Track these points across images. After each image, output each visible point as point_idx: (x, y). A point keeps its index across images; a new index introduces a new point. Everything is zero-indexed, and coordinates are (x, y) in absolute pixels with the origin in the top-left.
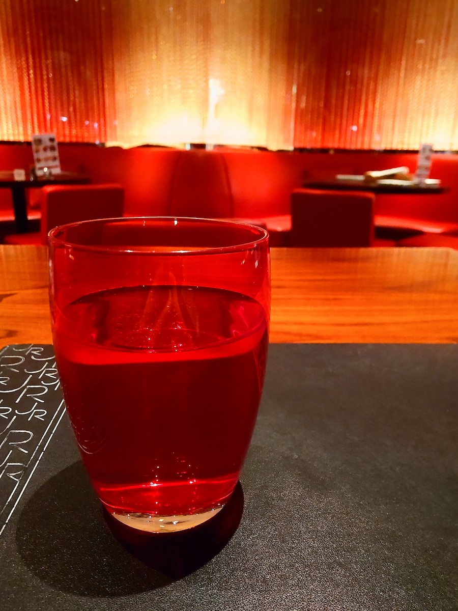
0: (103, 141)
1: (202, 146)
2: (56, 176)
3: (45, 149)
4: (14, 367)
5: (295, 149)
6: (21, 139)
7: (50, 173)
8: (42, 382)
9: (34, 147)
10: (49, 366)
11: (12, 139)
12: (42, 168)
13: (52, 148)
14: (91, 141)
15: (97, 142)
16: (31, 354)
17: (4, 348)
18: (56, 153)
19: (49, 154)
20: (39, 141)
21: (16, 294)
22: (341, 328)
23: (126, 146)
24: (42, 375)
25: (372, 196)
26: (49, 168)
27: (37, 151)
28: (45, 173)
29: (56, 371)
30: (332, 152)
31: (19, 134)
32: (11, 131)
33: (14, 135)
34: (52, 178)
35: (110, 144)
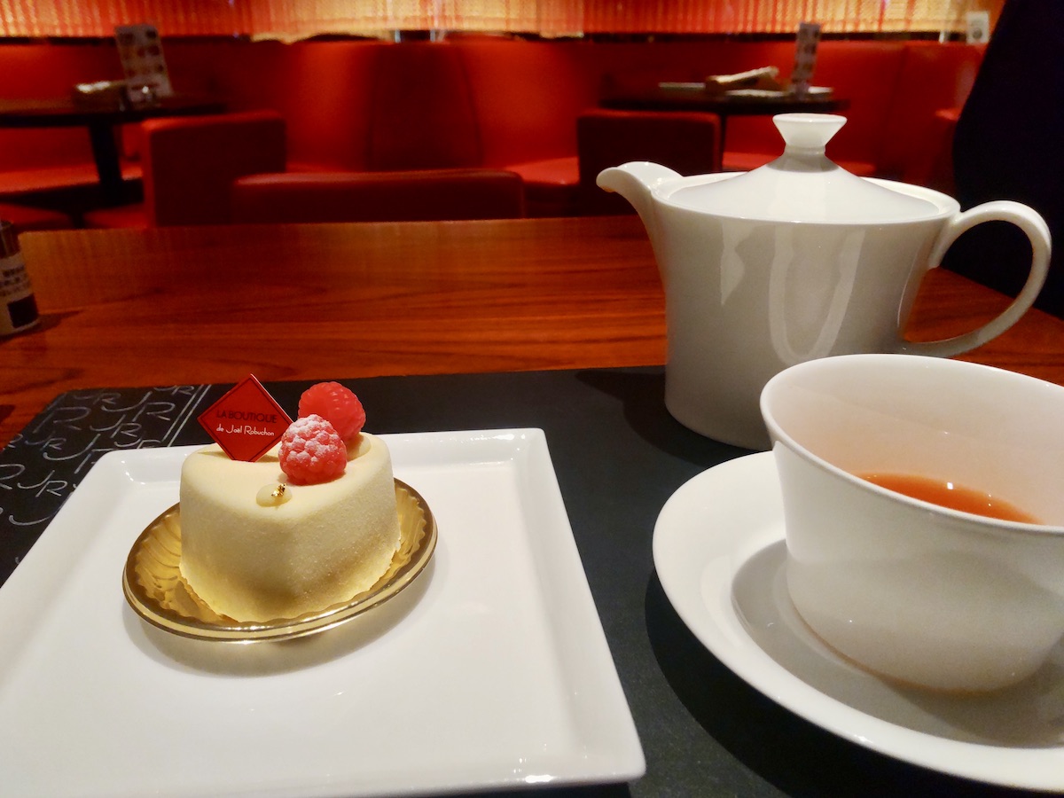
0: (246, 30)
1: (424, 34)
2: (164, 100)
3: (141, 53)
4: (73, 424)
5: (587, 35)
6: (99, 32)
7: (154, 95)
8: (116, 443)
9: (120, 48)
10: (128, 420)
11: (81, 33)
12: (139, 88)
13: (154, 51)
14: (226, 31)
15: (236, 34)
16: (101, 403)
17: (59, 396)
18: (161, 60)
19: (150, 60)
20: (128, 38)
21: (82, 311)
22: (591, 347)
23: (289, 38)
24: (115, 433)
25: (713, 118)
26: (150, 86)
27: (127, 57)
28: (145, 95)
29: (137, 427)
30: (651, 39)
31: (93, 25)
32: (78, 20)
33: (85, 25)
34: (159, 105)
35: (259, 36)
